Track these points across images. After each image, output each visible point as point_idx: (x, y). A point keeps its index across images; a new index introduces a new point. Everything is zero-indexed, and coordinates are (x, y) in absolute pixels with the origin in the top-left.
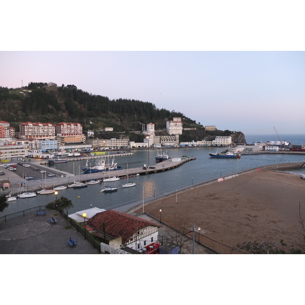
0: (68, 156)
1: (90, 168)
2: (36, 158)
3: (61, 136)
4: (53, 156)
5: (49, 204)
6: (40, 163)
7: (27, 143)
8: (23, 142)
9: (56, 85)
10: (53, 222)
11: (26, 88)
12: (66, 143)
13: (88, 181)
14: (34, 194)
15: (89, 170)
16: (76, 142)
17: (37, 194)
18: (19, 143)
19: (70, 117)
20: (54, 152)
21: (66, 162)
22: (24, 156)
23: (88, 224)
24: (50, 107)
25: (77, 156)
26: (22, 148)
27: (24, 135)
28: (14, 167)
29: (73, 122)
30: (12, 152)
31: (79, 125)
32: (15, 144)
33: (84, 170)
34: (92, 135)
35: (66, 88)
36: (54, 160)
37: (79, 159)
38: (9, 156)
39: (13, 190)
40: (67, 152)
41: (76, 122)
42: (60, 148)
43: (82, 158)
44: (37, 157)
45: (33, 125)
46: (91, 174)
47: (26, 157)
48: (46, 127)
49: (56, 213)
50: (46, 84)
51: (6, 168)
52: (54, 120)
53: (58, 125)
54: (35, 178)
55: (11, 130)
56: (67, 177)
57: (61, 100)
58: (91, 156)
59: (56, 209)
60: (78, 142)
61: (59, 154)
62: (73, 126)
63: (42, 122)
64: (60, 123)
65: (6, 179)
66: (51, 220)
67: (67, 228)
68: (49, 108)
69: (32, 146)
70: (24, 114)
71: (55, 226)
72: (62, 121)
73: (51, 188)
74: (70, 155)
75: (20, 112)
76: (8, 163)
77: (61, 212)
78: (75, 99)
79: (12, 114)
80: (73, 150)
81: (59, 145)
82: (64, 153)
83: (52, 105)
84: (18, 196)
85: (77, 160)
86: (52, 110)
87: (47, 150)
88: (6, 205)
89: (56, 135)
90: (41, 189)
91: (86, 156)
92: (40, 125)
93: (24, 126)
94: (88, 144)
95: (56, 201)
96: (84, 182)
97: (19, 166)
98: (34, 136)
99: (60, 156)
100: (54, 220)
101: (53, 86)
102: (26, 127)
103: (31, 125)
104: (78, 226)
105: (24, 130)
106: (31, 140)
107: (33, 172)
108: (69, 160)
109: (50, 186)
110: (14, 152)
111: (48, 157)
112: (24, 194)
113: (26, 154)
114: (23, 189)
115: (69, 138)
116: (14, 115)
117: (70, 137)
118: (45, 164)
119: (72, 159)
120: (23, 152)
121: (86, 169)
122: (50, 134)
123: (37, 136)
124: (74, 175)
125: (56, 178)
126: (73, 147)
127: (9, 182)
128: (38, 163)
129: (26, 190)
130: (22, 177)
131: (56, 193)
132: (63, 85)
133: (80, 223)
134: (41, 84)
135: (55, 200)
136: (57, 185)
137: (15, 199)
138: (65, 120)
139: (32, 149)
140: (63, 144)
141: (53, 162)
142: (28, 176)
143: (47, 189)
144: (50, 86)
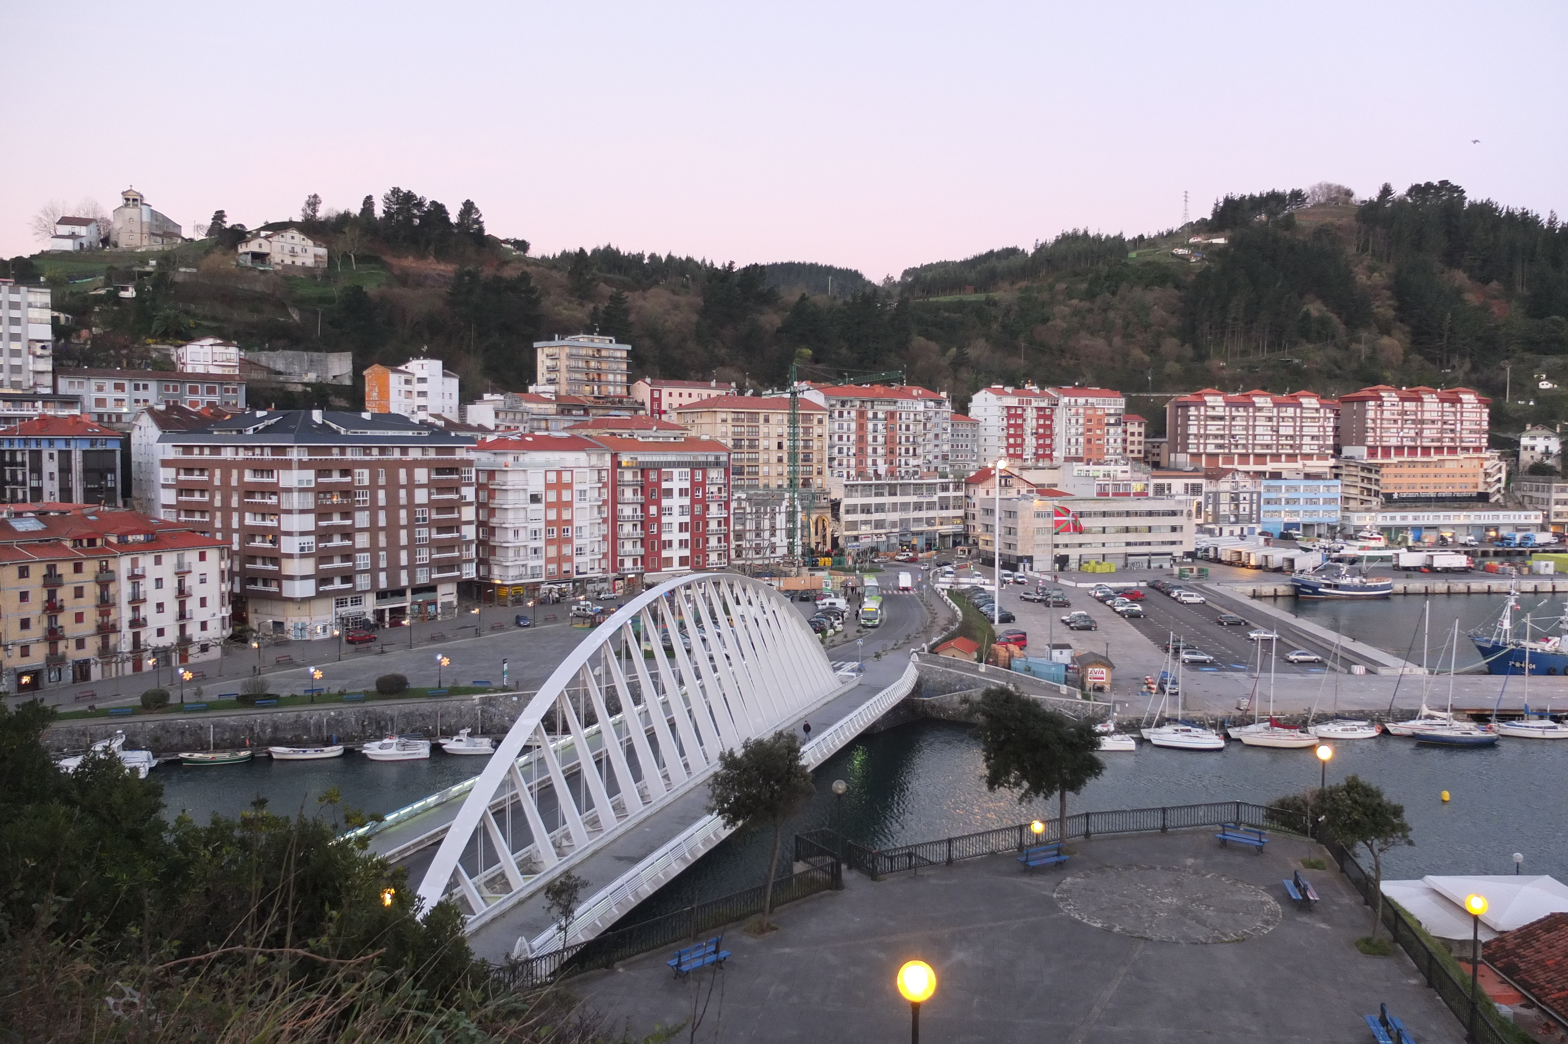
0: (1397, 568)
1: (1528, 644)
2: (1231, 564)
3: (1366, 460)
4: (1315, 559)
5: (1283, 803)
6: (1249, 589)
7: (1196, 490)
8: (1178, 485)
9: (1349, 194)
10: (1296, 895)
11: (1201, 227)
12: (1389, 497)
13: (1506, 716)
14: (1211, 740)
15: (1519, 654)
16: (1445, 492)
17: (1227, 737)
18: (1160, 490)
19: (1417, 359)
20: (1324, 542)
21: (1386, 597)
22: (1178, 551)
23: (1490, 959)
24: (1315, 308)
25: (1447, 570)
26: (1173, 513)
27: (1185, 450)
28: (1134, 596)
29: (1434, 385)
30: (1127, 530)
31: (1469, 398)
32: (1142, 494)
33: (1485, 652)
34: (1547, 453)
35: (1401, 202)
36: (1321, 579)
37: (1460, 585)
38: (1116, 545)
39: (1122, 703)
40: (1392, 542)
41: (1450, 383)
42: (1357, 519)
43: (1478, 585)
44: (1238, 562)
45: (1229, 404)
46: (1527, 678)
47: (1189, 554)
48: (1290, 411)
49: (1315, 857)
50: (1297, 196)
51: (1102, 600)
52: (1331, 376)
53: (1351, 401)
54: (1220, 664)
55: (1131, 428)
56: (1388, 679)
57: (1371, 270)
58: (1534, 574)
59: (1317, 833)
60: (1459, 491)
61: (1351, 550)
62: (1431, 405)
63: (1271, 386)
64: (1365, 392)
65: (1100, 650)
66: (1289, 884)
67: (1370, 948)
68: (1307, 315)
69: (1216, 504)
70: (1188, 351)
71: (1304, 919)
72: (1374, 380)
73: (1300, 723)
74: (1408, 559)
75: (1170, 344)
76: (1109, 576)
77: (1343, 855)
78: (1451, 259)
79: (1137, 353)
80: (1430, 537)
81: (1352, 504)
82: (1377, 547)
83: (1325, 300)
84: (1146, 733)
85: (1449, 593)
86: (1323, 322)
87: (1288, 526)
88: (1094, 768)
89: (1337, 451)
90: (1246, 720)
91: (1504, 575)
92: (1259, 401)
93: (1186, 406)
94: (1521, 506)
95: (1322, 796)
96: (1481, 718)
97: (1155, 596)
98: (1229, 458)
99: (1353, 561)
100: (1303, 891)
101: (1330, 199)
102: (1193, 411)
103: (1215, 401)
104: (1430, 957)
105: (1186, 426)
106: (1214, 475)
107: (1215, 629)
108: (1399, 586)
109: (1295, 709)
110: (1136, 530)
111: (1291, 561)
112: (1168, 729)
113: (1191, 540)
114: (1164, 706)
115: (1405, 470)
116: (1147, 358)
117: (1413, 464)
118: (1275, 597)
119: (1416, 585)
120: (1174, 529)
121: (1496, 648)
122: (1306, 450)
123: (1244, 457)
124: (1422, 672)
125: (1325, 676)
126: (1427, 517)
127: (1109, 665)
128: (1239, 588)
129: (1180, 713)
130: (1167, 650)
131: (1325, 753)
132: (1386, 191)
133: (1447, 943)
134: (1273, 200)
135: (1317, 786)
136: (1330, 710)
137: (1131, 745)
138: (1388, 374)
139: (1217, 518)
140: (1375, 502)
141: (1315, 589)
142: (1190, 649)
143: (1275, 723)
144: (1318, 205)
